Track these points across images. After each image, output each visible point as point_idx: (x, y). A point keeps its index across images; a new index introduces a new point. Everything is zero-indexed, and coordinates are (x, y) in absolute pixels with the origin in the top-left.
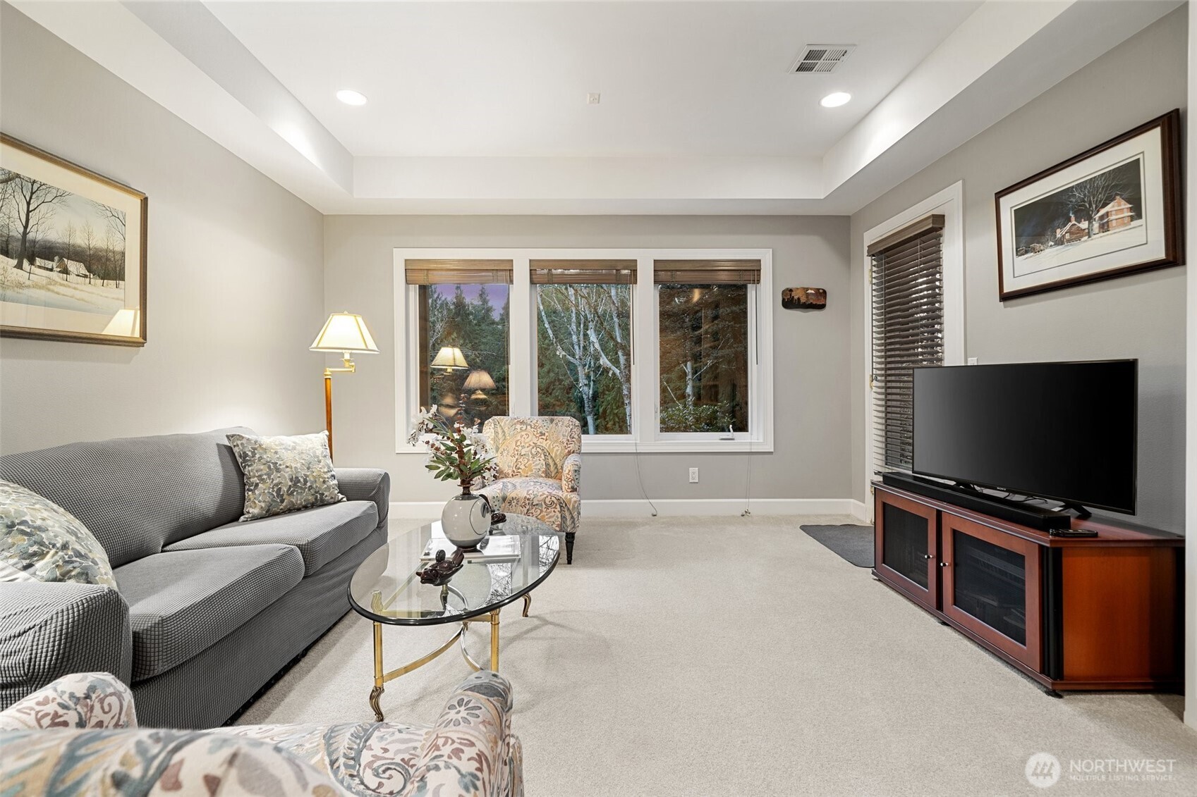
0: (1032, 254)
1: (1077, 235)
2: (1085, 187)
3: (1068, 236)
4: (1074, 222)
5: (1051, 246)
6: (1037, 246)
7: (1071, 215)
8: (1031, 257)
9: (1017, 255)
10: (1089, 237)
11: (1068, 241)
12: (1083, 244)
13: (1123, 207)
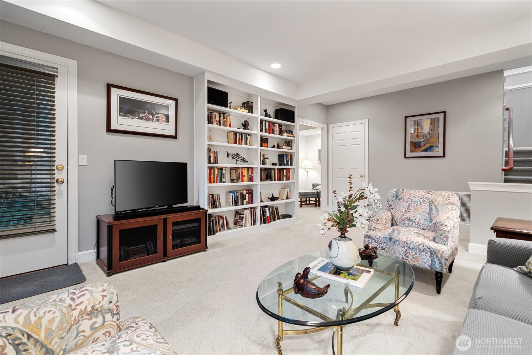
0: (128, 118)
1: (148, 119)
2: (152, 105)
3: (144, 118)
4: (147, 114)
5: (137, 118)
6: (131, 116)
7: (146, 111)
8: (127, 119)
9: (119, 115)
10: (152, 121)
11: (144, 119)
12: (150, 123)
13: (163, 117)
